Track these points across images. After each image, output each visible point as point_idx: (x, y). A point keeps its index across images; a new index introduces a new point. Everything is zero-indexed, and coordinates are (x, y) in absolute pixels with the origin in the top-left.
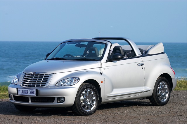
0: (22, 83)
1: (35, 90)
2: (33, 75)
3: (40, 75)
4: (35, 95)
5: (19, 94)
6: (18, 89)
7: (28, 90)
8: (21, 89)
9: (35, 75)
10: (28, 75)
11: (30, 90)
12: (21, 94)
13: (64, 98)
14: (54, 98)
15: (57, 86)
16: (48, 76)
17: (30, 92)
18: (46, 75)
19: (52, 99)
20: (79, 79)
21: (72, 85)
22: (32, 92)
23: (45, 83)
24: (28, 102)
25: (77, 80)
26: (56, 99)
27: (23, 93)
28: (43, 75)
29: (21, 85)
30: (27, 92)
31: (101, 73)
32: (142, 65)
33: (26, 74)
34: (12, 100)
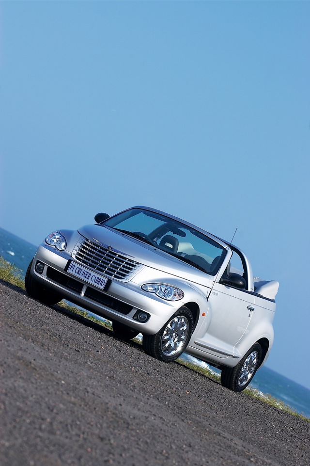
0: (76, 252)
1: (106, 280)
2: (107, 250)
3: (119, 256)
4: (102, 287)
5: (69, 271)
6: (72, 263)
7: (93, 274)
8: (77, 266)
9: (110, 252)
10: (94, 244)
11: (97, 276)
12: (73, 273)
13: (149, 316)
14: (130, 308)
15: (143, 289)
16: (134, 266)
17: (94, 278)
18: (129, 260)
19: (125, 308)
20: (182, 295)
21: (169, 299)
22: (98, 281)
23: (124, 275)
25: (180, 295)
26: (133, 312)
27: (78, 273)
28: (126, 259)
29: (74, 256)
30: (89, 276)
31: (207, 298)
32: (252, 310)
33: (87, 240)
34: (41, 273)
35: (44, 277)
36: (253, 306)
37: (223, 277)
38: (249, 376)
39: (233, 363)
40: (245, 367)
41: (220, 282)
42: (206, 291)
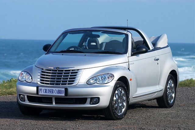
0: (39, 80)
1: (64, 89)
2: (56, 71)
3: (65, 71)
4: (63, 95)
5: (40, 93)
7: (54, 89)
8: (43, 88)
9: (59, 71)
10: (47, 70)
11: (57, 89)
12: (43, 93)
13: (99, 98)
14: (86, 99)
15: (88, 84)
16: (76, 73)
17: (56, 91)
18: (72, 70)
19: (83, 100)
20: (112, 76)
21: (106, 83)
22: (59, 92)
23: (73, 81)
24: (52, 103)
25: (111, 77)
26: (89, 100)
27: (46, 92)
28: (70, 70)
29: (39, 83)
30: (53, 92)
31: (129, 69)
32: (157, 60)
33: (43, 69)
34: (24, 101)
35: (27, 103)
36: (157, 57)
37: (132, 51)
38: (173, 95)
39: (161, 94)
40: (169, 91)
41: (132, 55)
42: (126, 65)
